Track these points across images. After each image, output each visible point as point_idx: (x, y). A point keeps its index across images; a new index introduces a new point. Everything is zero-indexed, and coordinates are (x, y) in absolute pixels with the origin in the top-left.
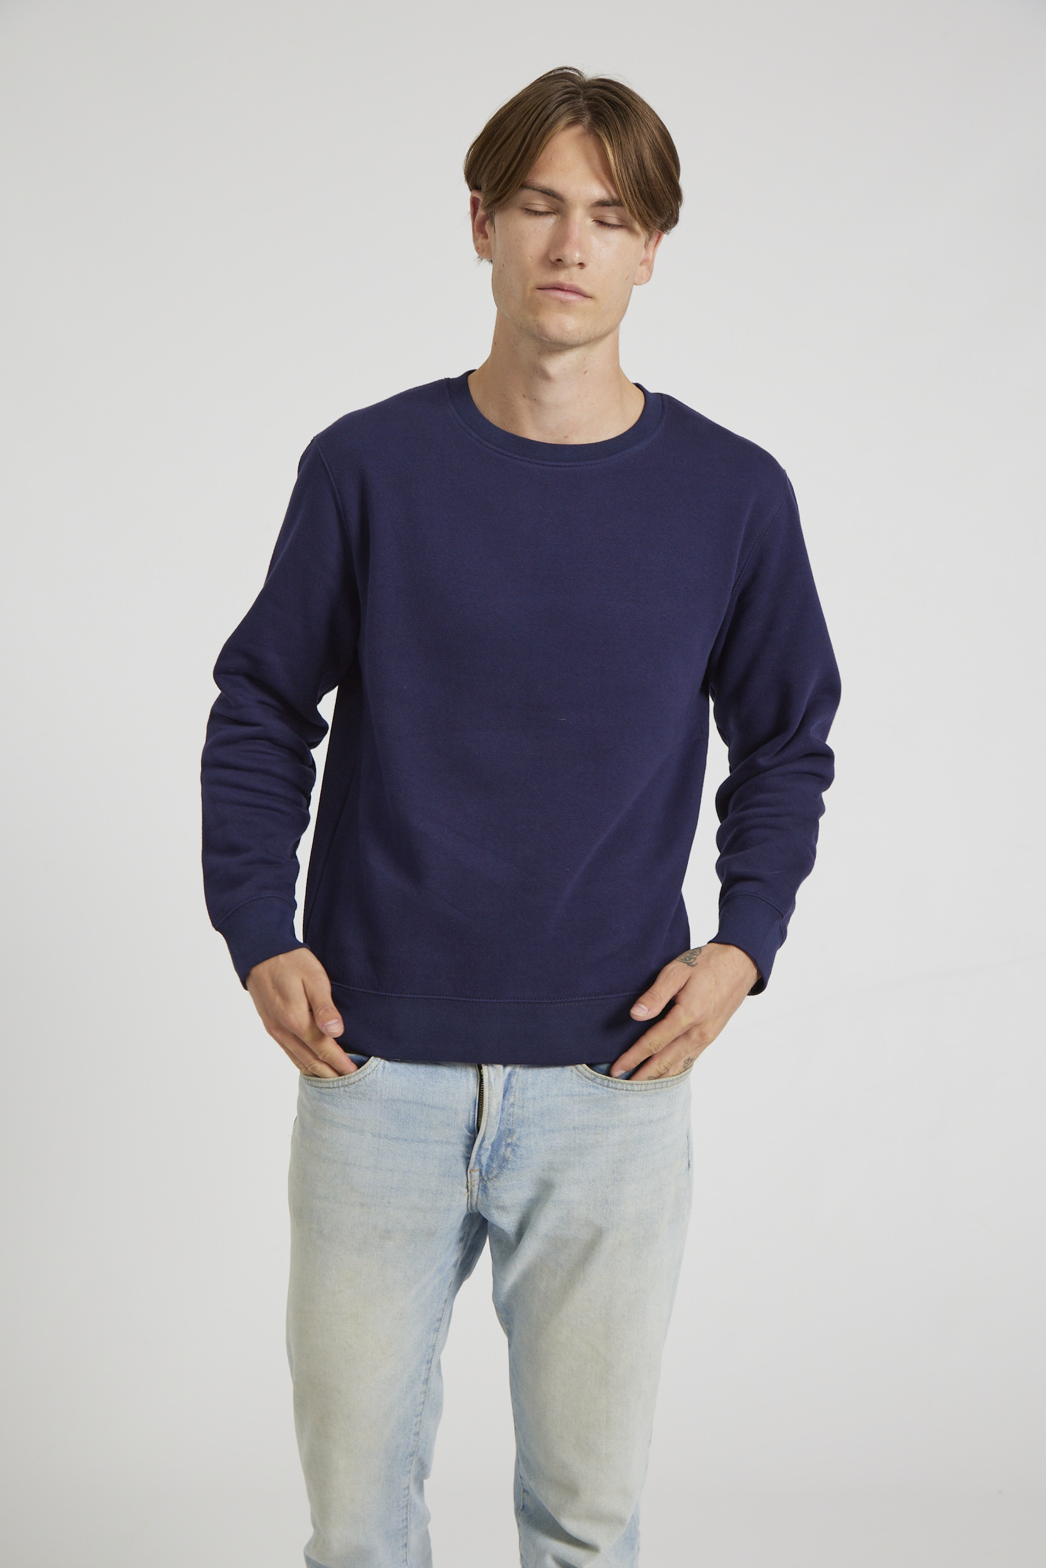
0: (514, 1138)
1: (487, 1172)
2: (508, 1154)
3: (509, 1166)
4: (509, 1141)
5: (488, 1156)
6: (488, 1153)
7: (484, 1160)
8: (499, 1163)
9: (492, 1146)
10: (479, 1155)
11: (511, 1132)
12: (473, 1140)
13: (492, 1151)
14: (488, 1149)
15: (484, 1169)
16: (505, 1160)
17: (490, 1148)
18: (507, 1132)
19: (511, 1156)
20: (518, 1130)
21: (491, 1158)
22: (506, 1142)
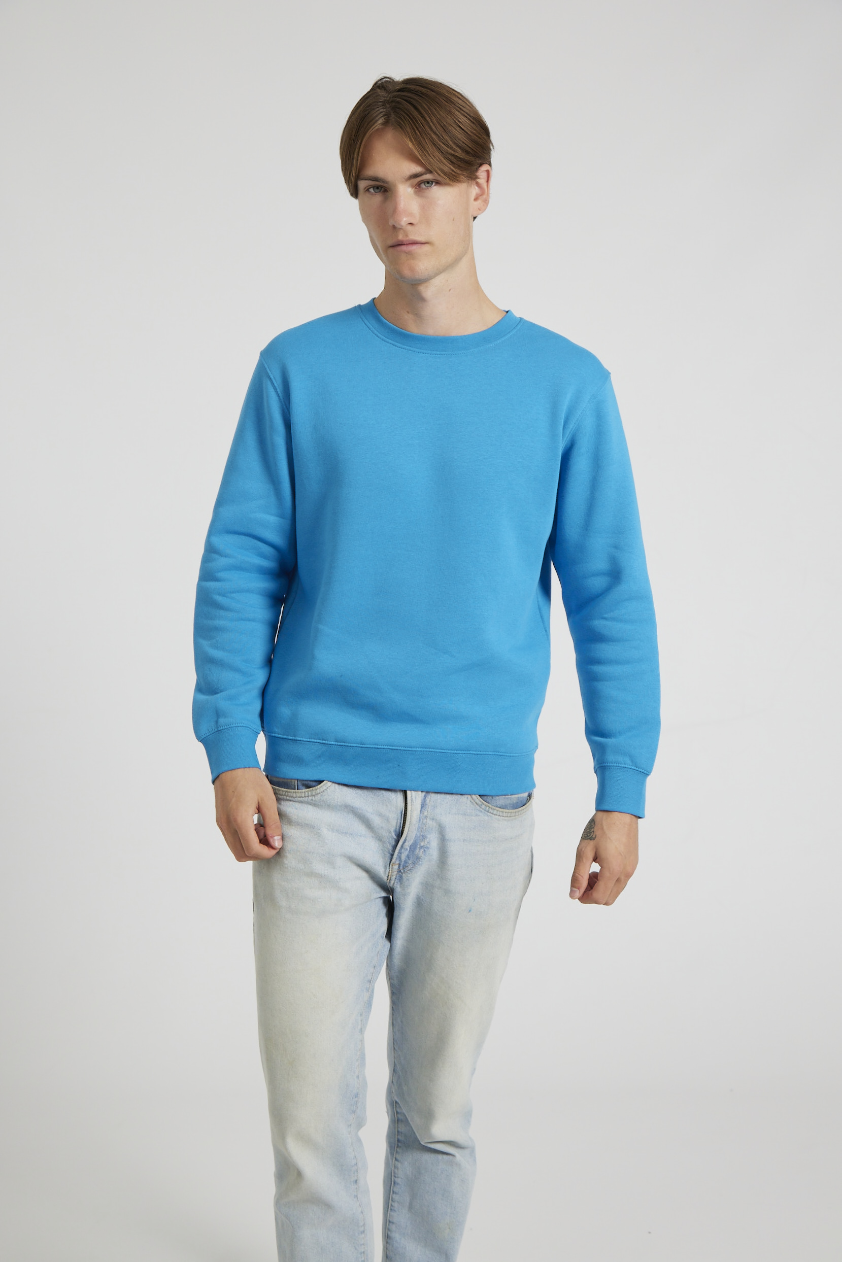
0: (426, 842)
1: (404, 866)
2: (421, 854)
3: (420, 863)
4: (422, 844)
5: (406, 855)
6: (407, 853)
7: (403, 857)
8: (414, 859)
9: (410, 848)
10: (400, 853)
11: (424, 837)
12: (397, 842)
13: (409, 852)
14: (407, 849)
15: (402, 863)
16: (418, 858)
17: (409, 849)
18: (421, 838)
19: (422, 856)
20: (428, 836)
21: (408, 857)
22: (420, 844)
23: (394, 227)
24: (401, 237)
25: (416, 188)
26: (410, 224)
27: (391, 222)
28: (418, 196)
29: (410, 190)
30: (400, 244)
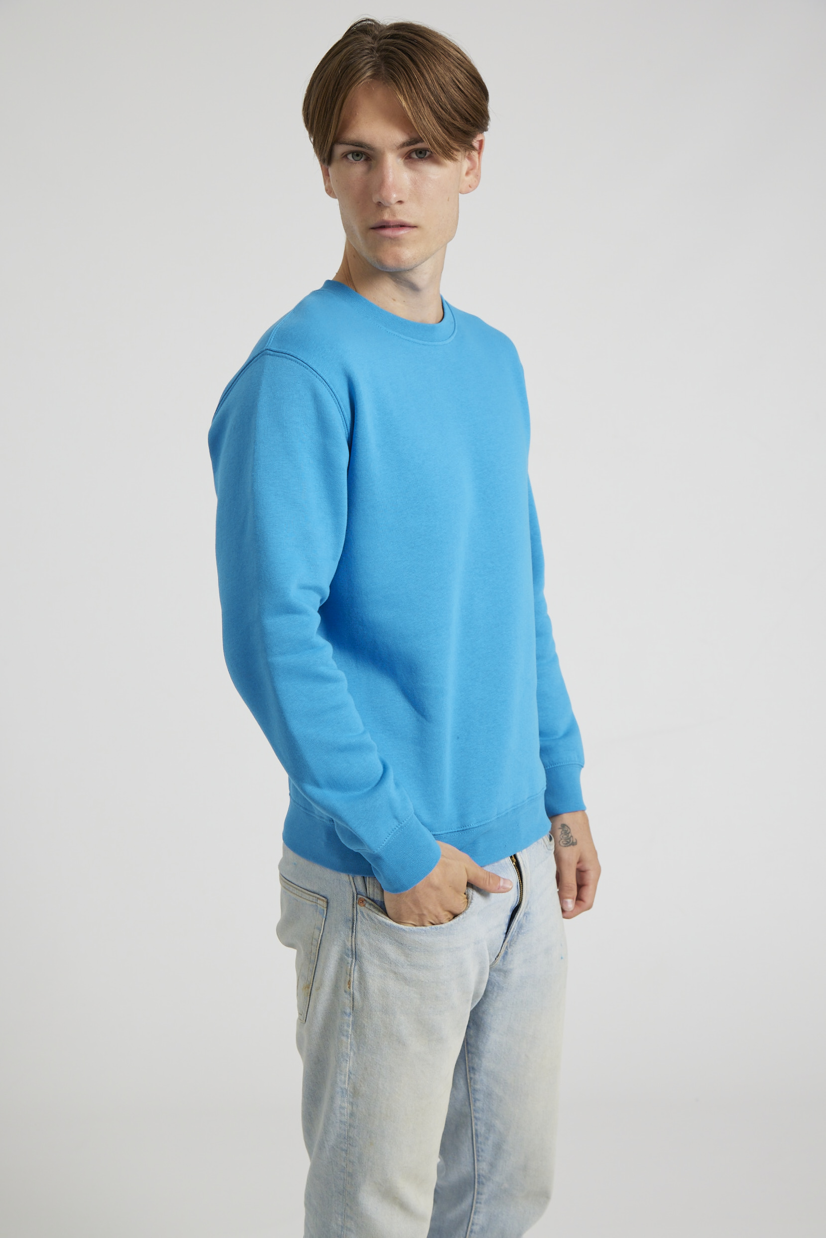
8: (518, 931)
10: (514, 928)
16: (521, 927)
19: (524, 923)
23: (380, 205)
24: (387, 216)
25: (406, 158)
26: (400, 202)
27: (376, 198)
28: (410, 168)
29: (400, 161)
30: (384, 226)
